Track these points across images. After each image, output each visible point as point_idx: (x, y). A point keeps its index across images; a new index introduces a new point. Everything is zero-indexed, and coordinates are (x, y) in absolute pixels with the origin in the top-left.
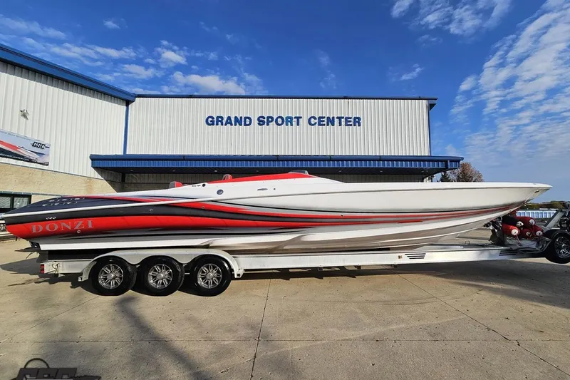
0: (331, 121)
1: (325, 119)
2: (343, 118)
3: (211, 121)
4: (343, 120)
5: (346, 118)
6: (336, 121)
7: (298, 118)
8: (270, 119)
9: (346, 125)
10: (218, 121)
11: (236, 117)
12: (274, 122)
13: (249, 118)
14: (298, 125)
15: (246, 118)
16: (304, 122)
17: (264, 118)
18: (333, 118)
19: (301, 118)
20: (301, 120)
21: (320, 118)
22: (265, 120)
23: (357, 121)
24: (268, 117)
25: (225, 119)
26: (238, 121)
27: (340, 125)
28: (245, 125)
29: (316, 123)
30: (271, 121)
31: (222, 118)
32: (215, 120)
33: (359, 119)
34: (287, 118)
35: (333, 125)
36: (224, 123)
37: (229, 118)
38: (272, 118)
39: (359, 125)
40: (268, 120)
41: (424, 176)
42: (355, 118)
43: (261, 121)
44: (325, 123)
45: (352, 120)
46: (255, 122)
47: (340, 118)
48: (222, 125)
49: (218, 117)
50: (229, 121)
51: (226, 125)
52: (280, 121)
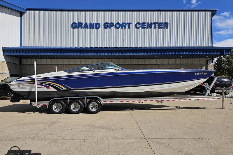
0: (149, 26)
1: (146, 24)
2: (157, 23)
3: (76, 26)
4: (157, 25)
5: (159, 24)
6: (153, 26)
7: (129, 24)
9: (159, 28)
10: (79, 26)
11: (90, 23)
12: (114, 26)
13: (99, 24)
14: (129, 28)
15: (97, 24)
16: (132, 26)
17: (108, 23)
18: (151, 23)
19: (131, 23)
20: (131, 25)
21: (143, 23)
24: (111, 23)
25: (83, 25)
26: (92, 26)
27: (155, 28)
28: (97, 28)
29: (140, 27)
30: (112, 26)
33: (167, 24)
34: (122, 23)
35: (151, 28)
36: (83, 27)
37: (86, 24)
38: (113, 24)
39: (167, 28)
40: (110, 25)
41: (208, 59)
42: (165, 23)
43: (106, 26)
44: (146, 27)
45: (163, 24)
46: (102, 26)
47: (155, 24)
49: (79, 23)
50: (86, 26)
51: (84, 28)
52: (118, 26)
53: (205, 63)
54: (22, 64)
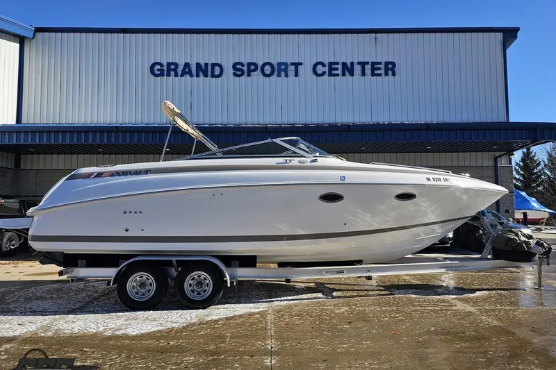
0: (348, 69)
1: (340, 67)
2: (367, 63)
3: (160, 70)
4: (368, 67)
5: (373, 64)
6: (357, 69)
7: (296, 65)
8: (252, 68)
9: (373, 74)
10: (169, 70)
11: (198, 65)
12: (259, 72)
13: (220, 66)
14: (296, 75)
15: (214, 65)
16: (305, 70)
17: (242, 64)
18: (352, 63)
19: (301, 64)
20: (301, 68)
21: (331, 64)
22: (245, 68)
23: (390, 68)
24: (249, 64)
25: (181, 68)
26: (202, 70)
27: (363, 74)
28: (213, 76)
29: (324, 73)
30: (255, 70)
31: (176, 65)
32: (165, 68)
34: (280, 64)
35: (352, 74)
36: (180, 72)
37: (187, 65)
38: (255, 65)
39: (394, 74)
40: (249, 67)
41: (497, 154)
42: (387, 63)
43: (238, 70)
44: (339, 72)
45: (382, 66)
46: (229, 70)
47: (363, 64)
48: (176, 75)
49: (169, 64)
50: (187, 70)
51: (182, 76)
52: (268, 70)
53: (491, 163)
54: (22, 168)
